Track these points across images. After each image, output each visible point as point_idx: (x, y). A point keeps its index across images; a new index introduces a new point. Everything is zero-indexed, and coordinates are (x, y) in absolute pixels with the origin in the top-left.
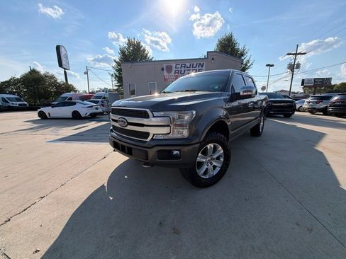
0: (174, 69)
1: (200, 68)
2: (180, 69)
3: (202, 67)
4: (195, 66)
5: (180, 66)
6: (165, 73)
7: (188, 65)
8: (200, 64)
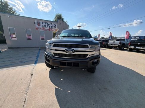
0: (41, 24)
1: (55, 26)
2: (45, 25)
3: (56, 25)
4: (52, 24)
5: (45, 23)
6: (36, 25)
7: (49, 23)
8: (55, 24)
